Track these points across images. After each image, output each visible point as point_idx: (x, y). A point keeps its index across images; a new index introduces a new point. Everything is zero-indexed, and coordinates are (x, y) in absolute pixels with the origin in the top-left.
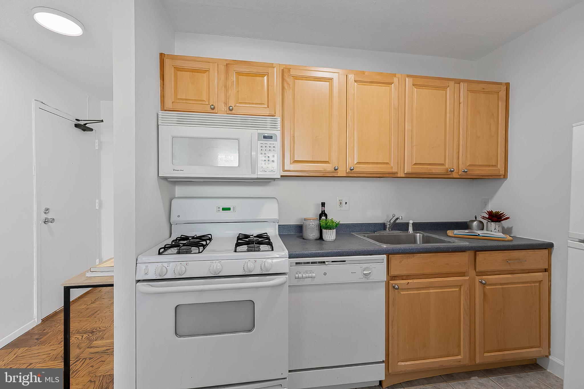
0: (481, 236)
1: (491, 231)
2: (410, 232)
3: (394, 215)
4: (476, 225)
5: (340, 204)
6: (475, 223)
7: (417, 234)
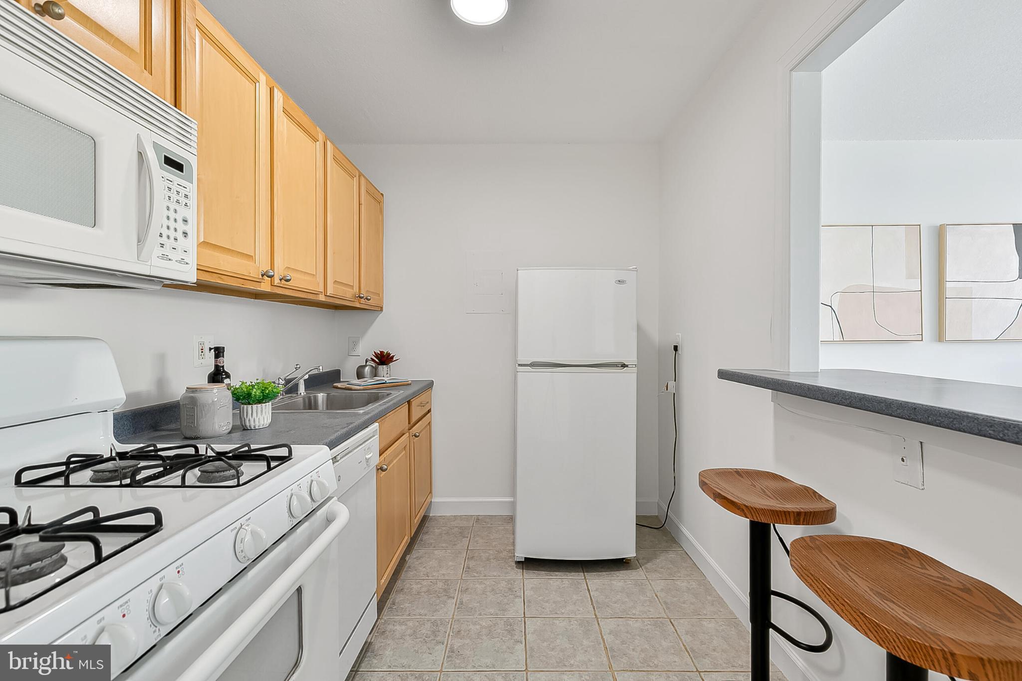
0: (388, 383)
1: (383, 377)
2: (301, 394)
3: (298, 366)
4: (369, 370)
5: (200, 351)
6: (367, 368)
7: (319, 395)
